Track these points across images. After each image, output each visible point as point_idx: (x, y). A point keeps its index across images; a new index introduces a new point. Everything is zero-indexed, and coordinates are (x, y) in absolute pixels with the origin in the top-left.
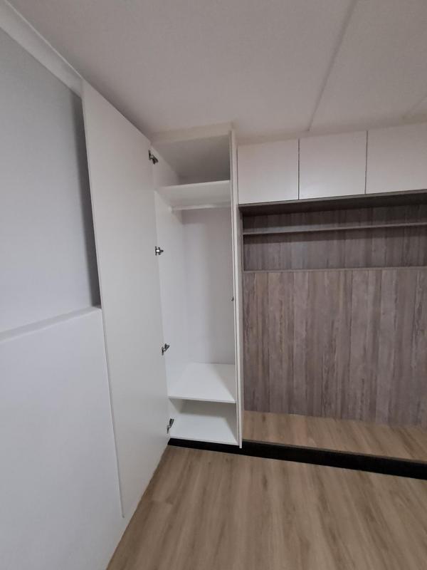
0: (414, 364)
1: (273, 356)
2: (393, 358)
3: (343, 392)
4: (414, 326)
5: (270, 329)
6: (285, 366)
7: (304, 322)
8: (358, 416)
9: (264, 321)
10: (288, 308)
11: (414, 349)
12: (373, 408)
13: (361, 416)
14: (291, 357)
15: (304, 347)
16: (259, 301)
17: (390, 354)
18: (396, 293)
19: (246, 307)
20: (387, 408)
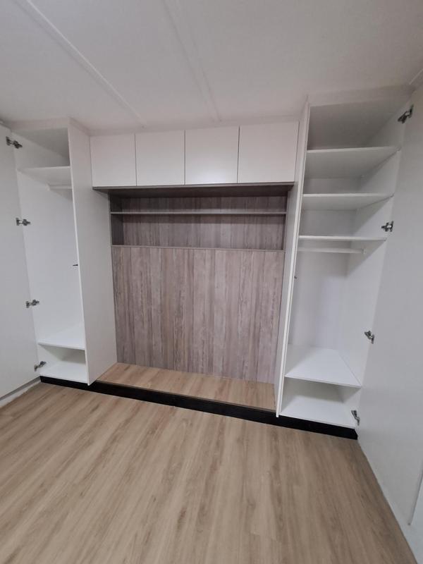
0: (240, 329)
1: (137, 318)
2: (224, 322)
3: (189, 349)
4: (239, 298)
5: (134, 295)
6: (146, 326)
7: (159, 290)
8: (200, 370)
9: (129, 288)
10: (147, 278)
11: (240, 318)
12: (211, 364)
13: (202, 369)
14: (150, 320)
15: (159, 312)
16: (125, 271)
17: (222, 320)
18: (226, 270)
19: (115, 275)
20: (221, 364)
